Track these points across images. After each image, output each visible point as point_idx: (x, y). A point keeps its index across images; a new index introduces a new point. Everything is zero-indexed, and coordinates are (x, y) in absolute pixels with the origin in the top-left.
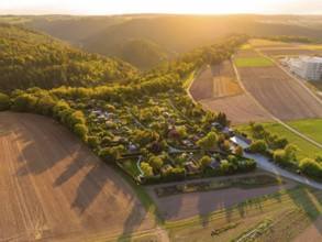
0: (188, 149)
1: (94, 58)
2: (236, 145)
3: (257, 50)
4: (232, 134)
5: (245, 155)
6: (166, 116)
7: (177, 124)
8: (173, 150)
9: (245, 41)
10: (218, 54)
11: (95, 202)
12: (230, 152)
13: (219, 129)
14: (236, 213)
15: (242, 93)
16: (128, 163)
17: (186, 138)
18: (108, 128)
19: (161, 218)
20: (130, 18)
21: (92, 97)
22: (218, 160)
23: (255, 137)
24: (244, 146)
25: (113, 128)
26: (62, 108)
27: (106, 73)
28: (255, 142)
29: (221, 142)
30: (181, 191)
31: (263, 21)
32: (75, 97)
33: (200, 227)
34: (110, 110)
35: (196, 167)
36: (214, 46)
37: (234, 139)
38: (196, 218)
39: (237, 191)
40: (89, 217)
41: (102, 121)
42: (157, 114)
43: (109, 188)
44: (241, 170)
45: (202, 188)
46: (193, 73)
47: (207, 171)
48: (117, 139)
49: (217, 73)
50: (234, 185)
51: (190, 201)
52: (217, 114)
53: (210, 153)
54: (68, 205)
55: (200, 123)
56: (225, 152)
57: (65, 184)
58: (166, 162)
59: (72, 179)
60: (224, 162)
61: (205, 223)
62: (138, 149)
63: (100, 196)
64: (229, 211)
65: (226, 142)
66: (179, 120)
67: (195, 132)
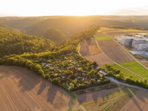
0: (85, 77)
1: (34, 38)
2: (102, 74)
3: (104, 32)
4: (100, 70)
5: (106, 77)
6: (73, 64)
7: (78, 67)
8: (79, 78)
9: (99, 28)
10: (89, 35)
11: (55, 99)
12: (100, 77)
13: (95, 68)
14: (106, 98)
15: (100, 52)
16: (64, 84)
17: (83, 73)
18: (51, 70)
19: (81, 102)
20: (46, 18)
21: (40, 57)
22: (96, 80)
23: (108, 70)
24: (105, 74)
25: (53, 70)
26: (30, 63)
27: (41, 45)
28: (108, 72)
29: (96, 73)
30: (85, 93)
31: (104, 19)
32: (32, 58)
33: (95, 104)
34: (49, 63)
35: (89, 83)
36: (86, 32)
37: (100, 71)
38: (93, 101)
39: (105, 91)
40: (55, 105)
41: (48, 68)
42: (69, 63)
43: (58, 94)
44: (105, 83)
45: (93, 91)
46: (79, 44)
47: (93, 84)
48: (56, 75)
49: (89, 44)
50: (103, 89)
51: (89, 95)
52: (93, 62)
53: (93, 78)
54: (46, 102)
55: (86, 66)
56: (98, 77)
57: (41, 94)
58: (78, 82)
59: (43, 92)
60: (99, 80)
61: (96, 102)
62: (66, 78)
63: (56, 97)
64: (103, 98)
65: (98, 73)
66: (78, 65)
67: (86, 70)
